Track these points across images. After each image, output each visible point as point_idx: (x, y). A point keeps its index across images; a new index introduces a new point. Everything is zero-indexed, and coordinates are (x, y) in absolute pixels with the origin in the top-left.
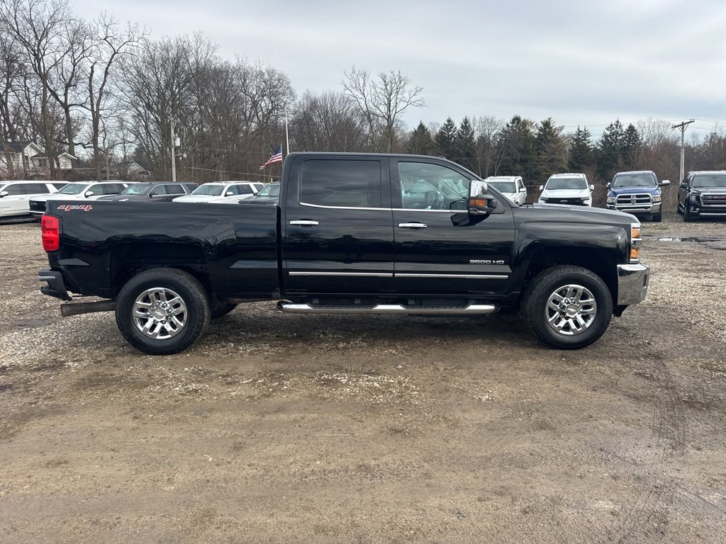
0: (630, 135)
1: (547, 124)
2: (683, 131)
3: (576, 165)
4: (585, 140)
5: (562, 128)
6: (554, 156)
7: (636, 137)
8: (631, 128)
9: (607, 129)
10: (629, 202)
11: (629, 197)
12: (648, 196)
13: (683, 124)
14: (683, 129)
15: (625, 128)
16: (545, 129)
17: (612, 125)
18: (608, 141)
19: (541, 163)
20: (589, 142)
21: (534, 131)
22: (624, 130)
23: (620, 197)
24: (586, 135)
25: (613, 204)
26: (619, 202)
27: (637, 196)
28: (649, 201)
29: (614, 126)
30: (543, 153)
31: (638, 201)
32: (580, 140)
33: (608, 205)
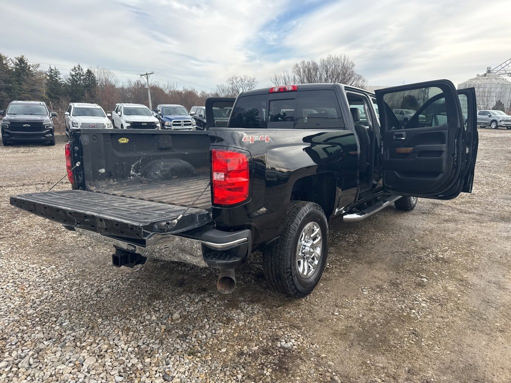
0: (89, 76)
1: (21, 60)
2: (147, 79)
3: (53, 95)
4: (56, 77)
5: (38, 66)
6: (34, 87)
7: (94, 78)
8: (89, 72)
9: (73, 70)
10: (180, 125)
11: (180, 122)
12: (190, 121)
13: (147, 74)
14: (147, 77)
15: (85, 71)
16: (20, 64)
17: (75, 68)
18: (74, 79)
19: (23, 92)
20: (60, 79)
21: (11, 65)
22: (85, 73)
23: (174, 122)
24: (57, 73)
25: (170, 126)
26: (174, 125)
27: (185, 122)
28: (190, 125)
29: (77, 69)
30: (23, 83)
31: (185, 125)
32: (53, 77)
33: (166, 127)
